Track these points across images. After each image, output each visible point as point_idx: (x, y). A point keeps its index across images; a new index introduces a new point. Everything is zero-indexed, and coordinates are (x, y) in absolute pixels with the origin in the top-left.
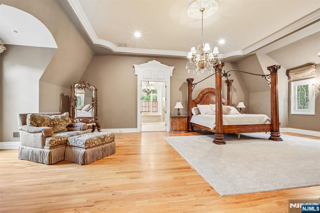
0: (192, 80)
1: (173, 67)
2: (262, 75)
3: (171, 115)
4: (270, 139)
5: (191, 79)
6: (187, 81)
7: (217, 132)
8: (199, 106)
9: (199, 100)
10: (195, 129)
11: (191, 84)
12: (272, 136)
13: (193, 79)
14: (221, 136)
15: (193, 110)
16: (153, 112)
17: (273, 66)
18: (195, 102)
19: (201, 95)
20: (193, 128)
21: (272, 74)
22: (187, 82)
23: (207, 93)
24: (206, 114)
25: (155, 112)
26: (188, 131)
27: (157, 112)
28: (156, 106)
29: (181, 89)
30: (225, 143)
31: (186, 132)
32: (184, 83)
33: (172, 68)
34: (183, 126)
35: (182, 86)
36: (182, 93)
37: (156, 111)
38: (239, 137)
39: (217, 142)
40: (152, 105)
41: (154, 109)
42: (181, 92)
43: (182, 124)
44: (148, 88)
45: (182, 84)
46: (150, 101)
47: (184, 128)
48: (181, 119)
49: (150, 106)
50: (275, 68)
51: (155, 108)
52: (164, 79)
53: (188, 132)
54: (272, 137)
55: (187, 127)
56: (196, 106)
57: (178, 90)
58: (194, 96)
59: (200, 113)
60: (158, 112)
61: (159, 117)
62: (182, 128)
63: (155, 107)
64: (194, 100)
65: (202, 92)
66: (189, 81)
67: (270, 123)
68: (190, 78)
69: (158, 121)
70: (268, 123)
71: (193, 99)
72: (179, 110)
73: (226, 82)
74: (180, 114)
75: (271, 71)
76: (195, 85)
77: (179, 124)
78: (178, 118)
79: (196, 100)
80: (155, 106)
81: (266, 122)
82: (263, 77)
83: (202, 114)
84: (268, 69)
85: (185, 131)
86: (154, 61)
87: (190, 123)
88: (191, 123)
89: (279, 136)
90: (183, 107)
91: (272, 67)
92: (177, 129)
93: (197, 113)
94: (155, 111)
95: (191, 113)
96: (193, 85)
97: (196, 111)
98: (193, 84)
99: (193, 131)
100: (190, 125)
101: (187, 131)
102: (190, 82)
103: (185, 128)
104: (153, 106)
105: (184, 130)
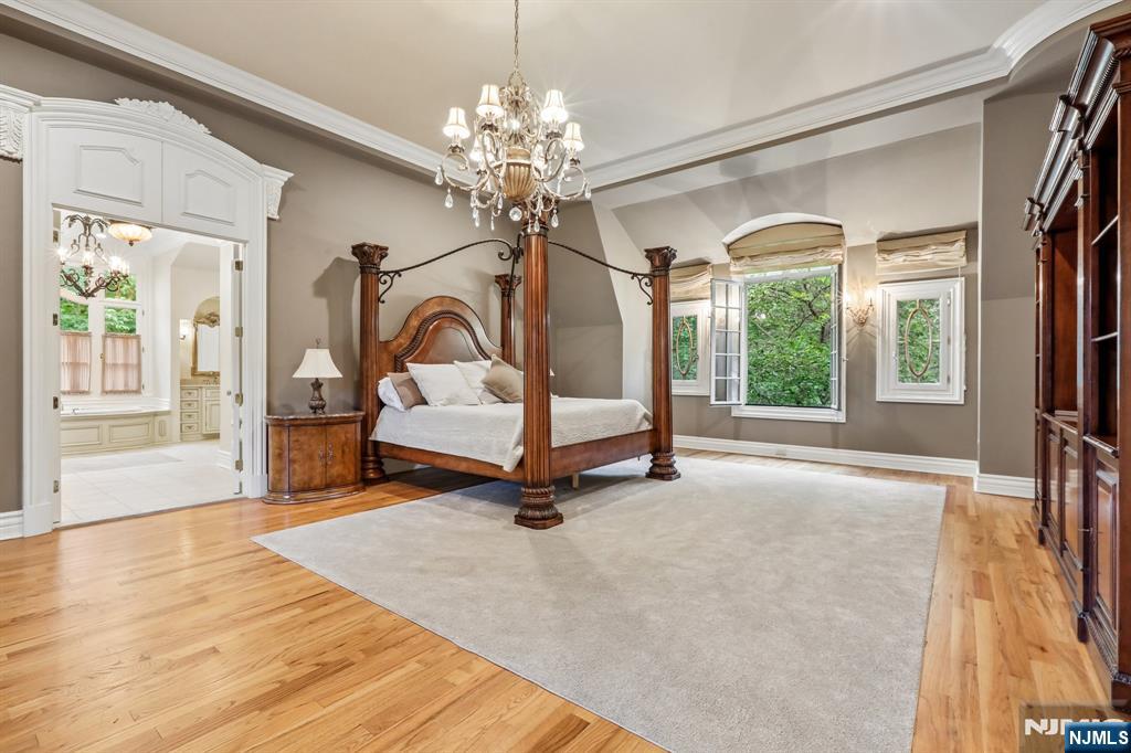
0: (382, 252)
1: (286, 175)
2: (630, 273)
3: (268, 413)
4: (652, 475)
5: (377, 247)
6: (354, 254)
7: (535, 480)
8: (416, 370)
9: (404, 341)
10: (390, 467)
11: (374, 271)
12: (654, 465)
13: (387, 249)
14: (546, 495)
15: (387, 388)
16: (105, 392)
17: (663, 249)
18: (390, 353)
19: (415, 323)
20: (382, 464)
21: (657, 273)
22: (355, 259)
23: (436, 316)
24: (450, 402)
25: (126, 392)
26: (365, 483)
27: (137, 392)
28: (133, 360)
29: (321, 287)
30: (558, 519)
31: (357, 490)
32: (338, 260)
33: (281, 177)
34: (344, 463)
35: (327, 271)
36: (330, 306)
37: (133, 386)
38: (576, 484)
39: (537, 519)
40: (103, 357)
41: (118, 380)
42: (323, 302)
43: (339, 455)
44: (88, 257)
45: (327, 265)
46: (89, 335)
47: (345, 472)
48: (336, 428)
49: (84, 359)
50: (665, 257)
51: (120, 374)
52: (231, 224)
53: (364, 489)
54: (657, 470)
55: (359, 465)
56: (403, 369)
57: (310, 290)
58: (388, 323)
59: (424, 402)
60: (145, 393)
61: (159, 418)
62: (336, 470)
63: (126, 366)
64: (387, 342)
65: (415, 311)
66: (364, 253)
67: (650, 427)
68: (373, 242)
69: (150, 443)
70: (646, 426)
71: (383, 337)
72: (317, 384)
73: (497, 282)
74: (323, 407)
75: (657, 263)
76: (392, 279)
77: (325, 456)
78: (320, 425)
79: (395, 343)
80: (120, 361)
81: (640, 424)
82: (633, 278)
83: (436, 406)
84: (647, 257)
85: (353, 484)
86: (166, 107)
87: (370, 446)
88: (376, 444)
89: (671, 466)
90: (338, 375)
91: (658, 250)
92: (311, 479)
93: (411, 398)
94: (121, 388)
95: (375, 401)
96: (385, 277)
97: (405, 390)
98: (386, 273)
99: (385, 478)
100: (370, 452)
101: (360, 485)
102: (368, 258)
103: (352, 469)
104: (109, 360)
105: (350, 478)
